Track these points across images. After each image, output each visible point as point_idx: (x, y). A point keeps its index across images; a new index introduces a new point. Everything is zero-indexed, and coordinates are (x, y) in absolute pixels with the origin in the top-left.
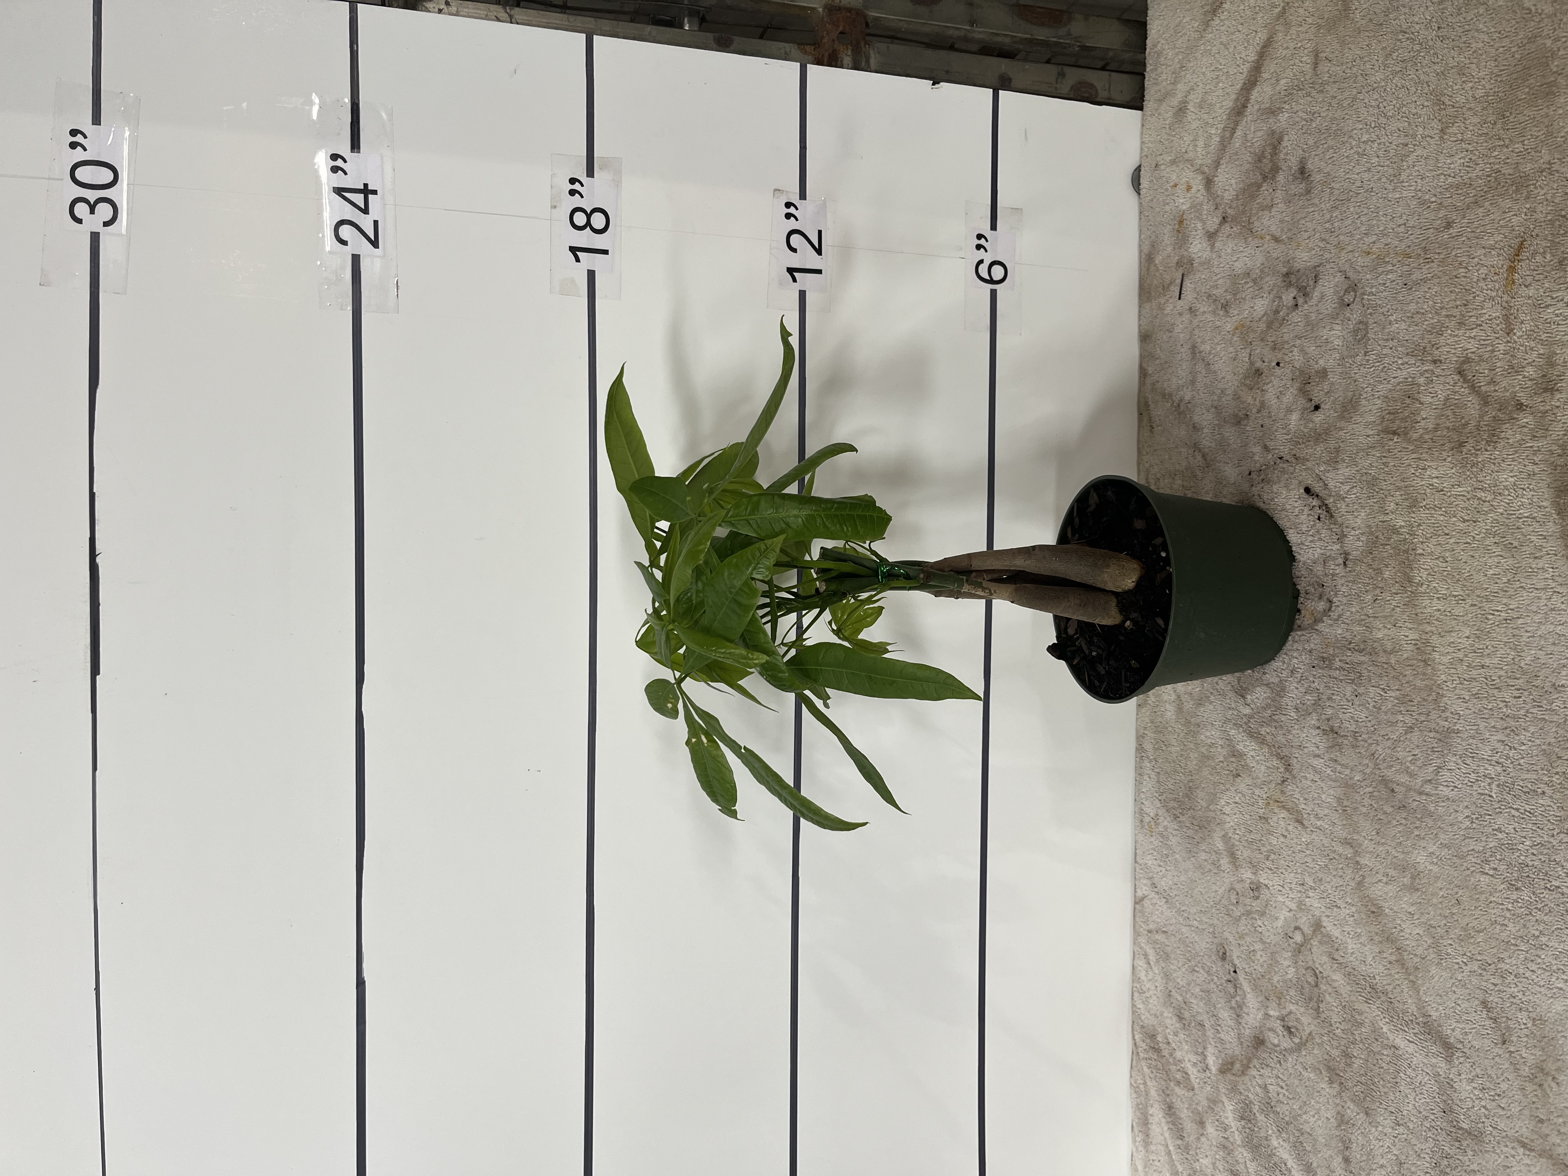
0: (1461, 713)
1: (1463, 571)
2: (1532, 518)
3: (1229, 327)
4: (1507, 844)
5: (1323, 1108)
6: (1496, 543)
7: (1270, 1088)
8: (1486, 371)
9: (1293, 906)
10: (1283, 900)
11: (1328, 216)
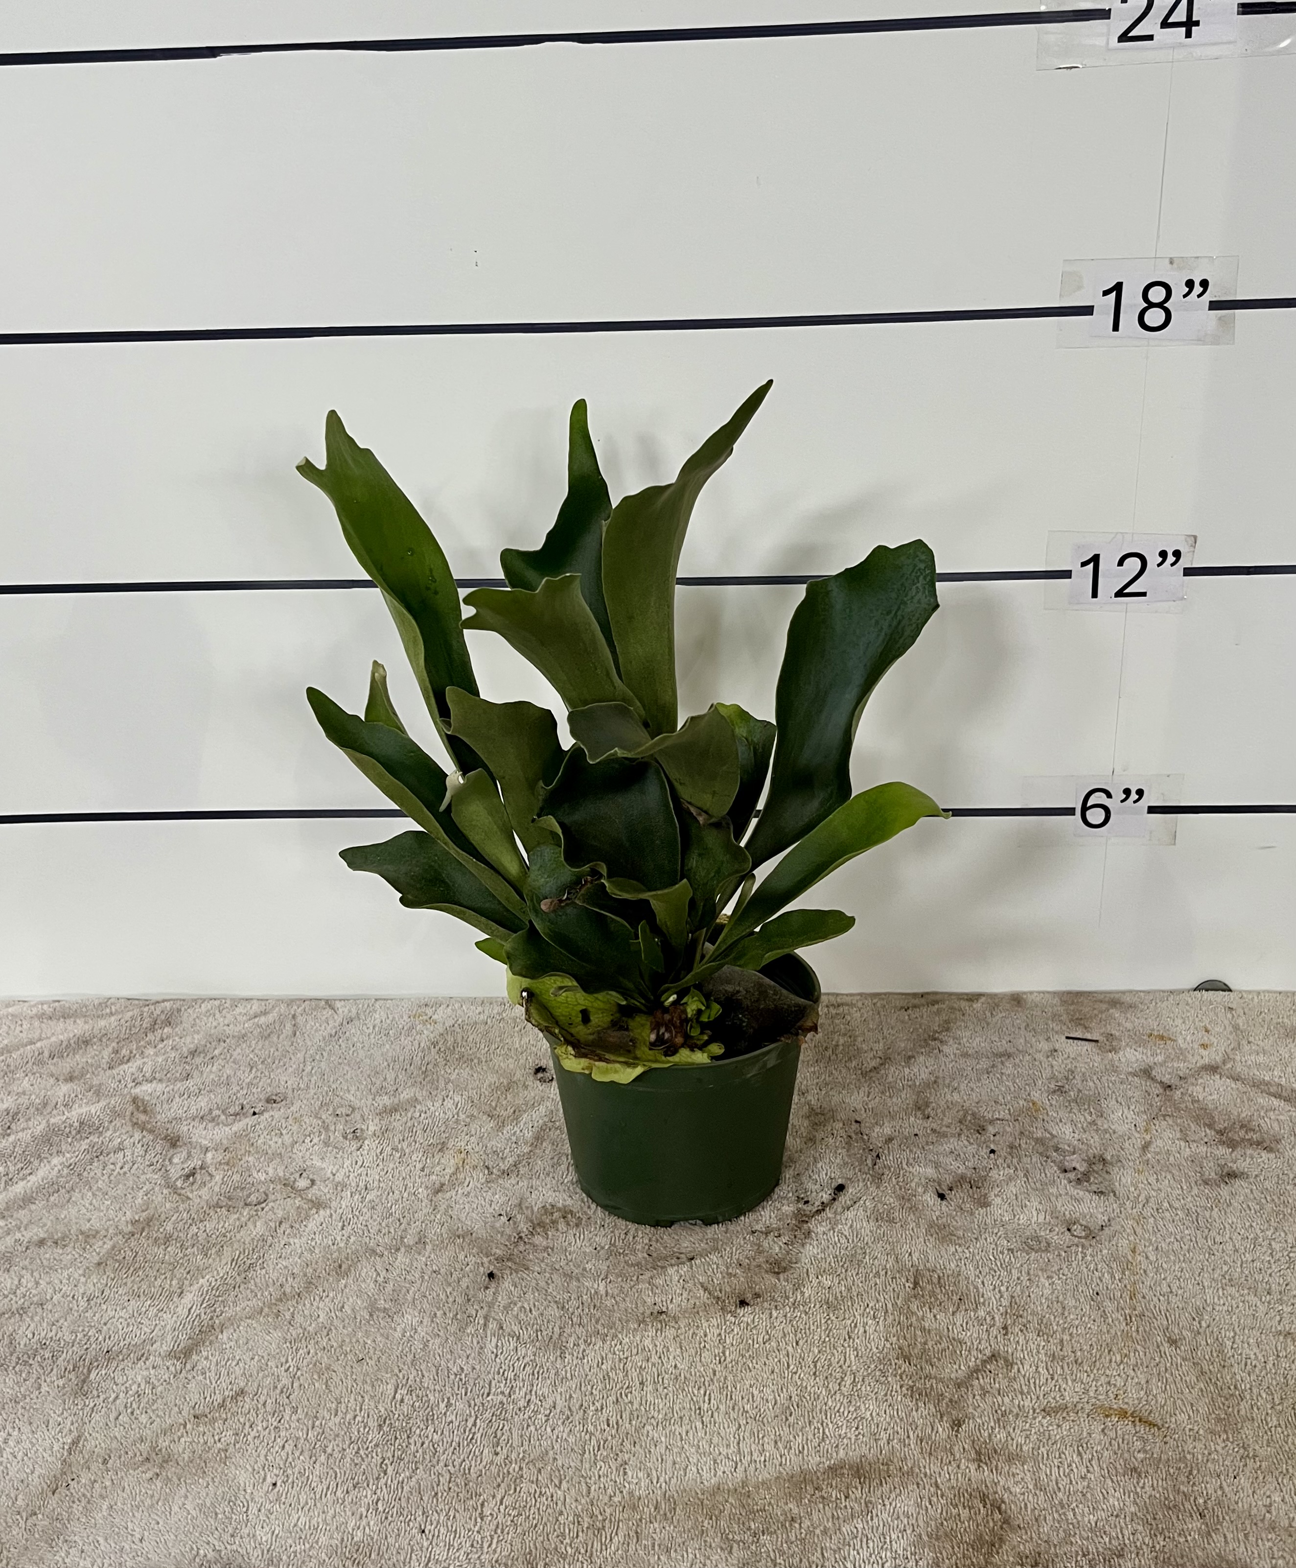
0: (585, 1361)
1: (754, 1361)
2: (823, 1438)
3: (1036, 1095)
4: (433, 1414)
5: (102, 1214)
6: (791, 1397)
7: (121, 1154)
8: (997, 1385)
9: (339, 1177)
10: (345, 1166)
11: (1177, 1204)
